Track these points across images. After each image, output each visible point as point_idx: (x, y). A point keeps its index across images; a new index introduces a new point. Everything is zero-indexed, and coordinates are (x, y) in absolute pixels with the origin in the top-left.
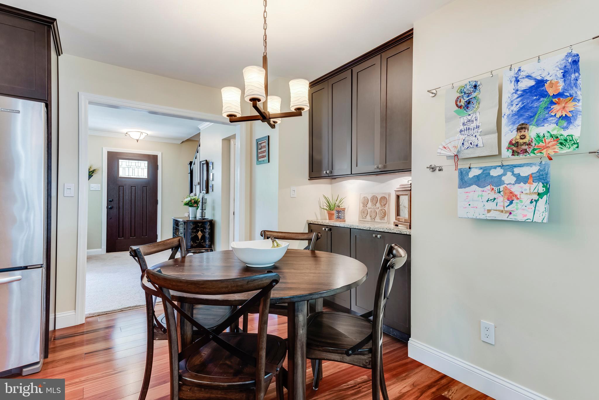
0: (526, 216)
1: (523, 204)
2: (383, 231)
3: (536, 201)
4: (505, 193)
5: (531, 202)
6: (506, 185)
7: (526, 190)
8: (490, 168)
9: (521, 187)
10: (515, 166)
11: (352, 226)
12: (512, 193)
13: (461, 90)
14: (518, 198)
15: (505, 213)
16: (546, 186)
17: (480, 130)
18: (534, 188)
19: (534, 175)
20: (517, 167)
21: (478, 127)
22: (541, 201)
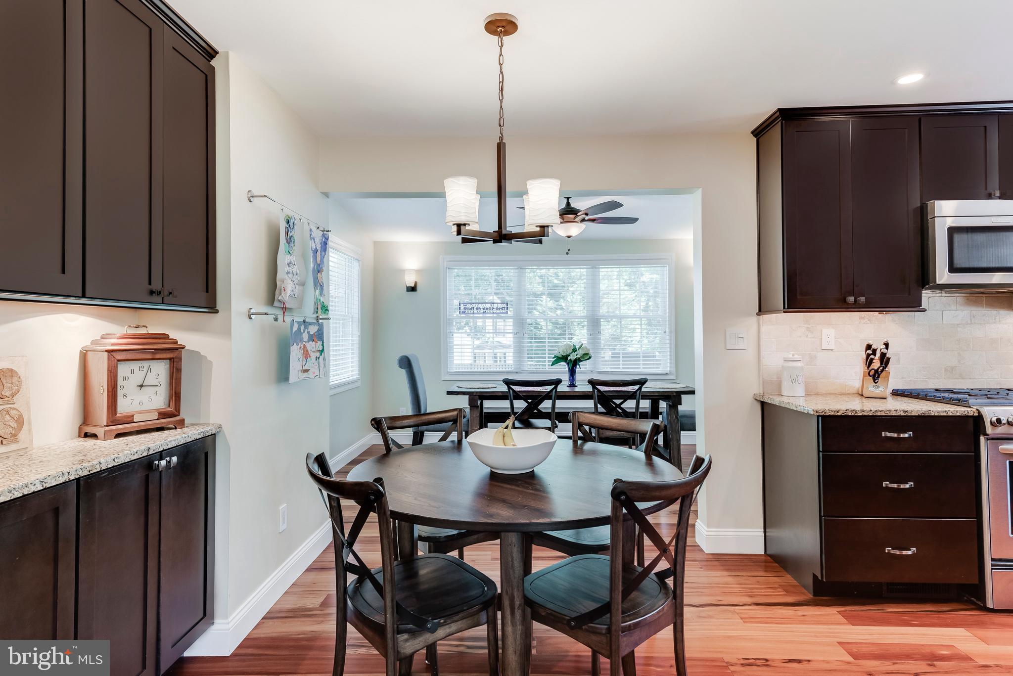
0: (314, 373)
1: (312, 362)
3: (319, 358)
4: (304, 352)
5: (316, 360)
6: (304, 343)
7: (313, 348)
8: (301, 323)
9: (311, 345)
11: (98, 466)
12: (307, 351)
13: (287, 219)
14: (310, 357)
15: (304, 372)
16: (323, 345)
17: (299, 279)
18: (317, 346)
19: (316, 334)
20: (310, 324)
21: (297, 274)
22: (321, 358)
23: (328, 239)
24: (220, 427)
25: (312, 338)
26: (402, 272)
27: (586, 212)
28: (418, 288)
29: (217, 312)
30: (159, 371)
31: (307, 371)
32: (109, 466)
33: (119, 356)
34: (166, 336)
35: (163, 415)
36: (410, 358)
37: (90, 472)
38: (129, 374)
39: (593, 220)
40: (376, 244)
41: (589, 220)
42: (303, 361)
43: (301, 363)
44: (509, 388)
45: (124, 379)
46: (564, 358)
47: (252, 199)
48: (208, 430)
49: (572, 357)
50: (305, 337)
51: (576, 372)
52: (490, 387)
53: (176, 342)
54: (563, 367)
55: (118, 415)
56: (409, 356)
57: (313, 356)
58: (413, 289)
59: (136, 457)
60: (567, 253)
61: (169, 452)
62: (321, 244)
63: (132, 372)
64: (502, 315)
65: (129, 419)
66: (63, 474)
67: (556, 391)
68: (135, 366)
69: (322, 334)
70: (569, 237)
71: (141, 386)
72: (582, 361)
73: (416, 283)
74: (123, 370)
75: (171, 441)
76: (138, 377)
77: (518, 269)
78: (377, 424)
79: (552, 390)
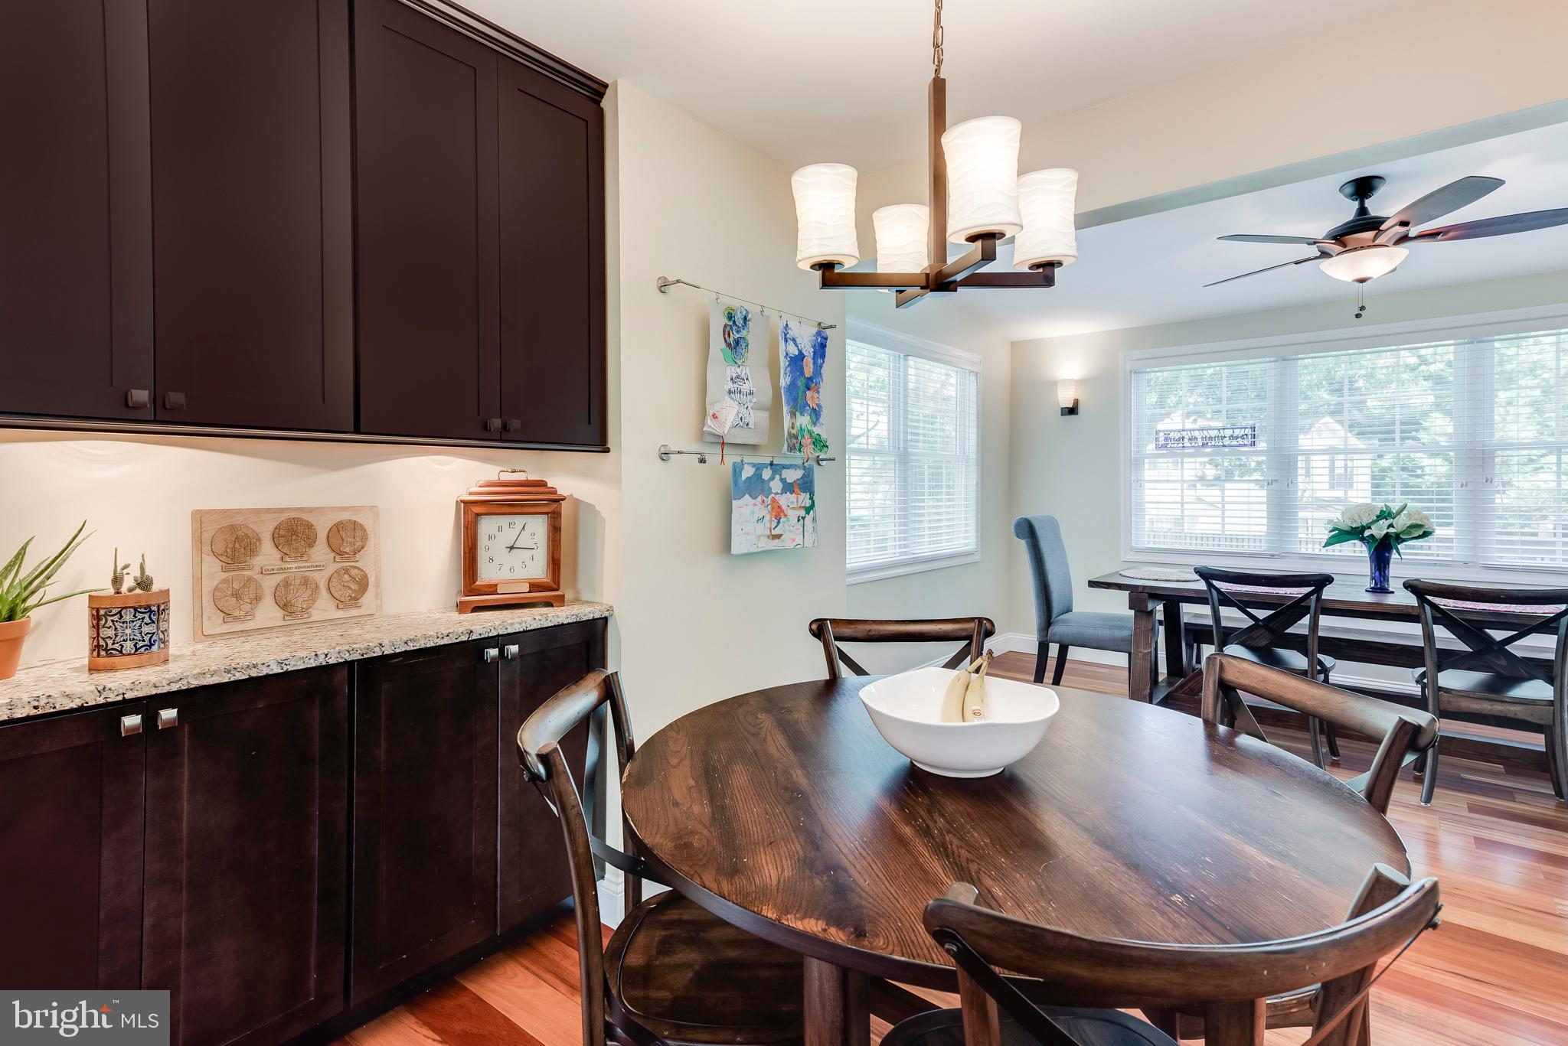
0: (794, 540)
1: (789, 523)
2: (522, 630)
3: (803, 518)
4: (773, 508)
5: (799, 520)
6: (773, 495)
7: (792, 503)
8: (763, 466)
9: (788, 499)
10: (784, 467)
11: (377, 649)
12: (779, 507)
13: (729, 313)
14: (785, 515)
15: (773, 539)
16: (811, 498)
17: (754, 400)
18: (800, 501)
19: (799, 482)
20: (784, 468)
21: (751, 393)
22: (809, 518)
23: (826, 339)
24: (610, 609)
25: (788, 488)
26: (1054, 384)
27: (1404, 218)
28: (1081, 409)
29: (607, 451)
30: (537, 527)
31: (779, 536)
32: (397, 651)
33: (477, 509)
34: (543, 484)
35: (535, 587)
36: (1034, 523)
37: (363, 655)
38: (496, 532)
39: (1433, 235)
40: (1014, 345)
41: (1422, 236)
42: (771, 521)
43: (768, 525)
44: (1210, 586)
45: (490, 537)
46: (1356, 533)
47: (663, 289)
48: (586, 612)
49: (1379, 530)
50: (776, 486)
51: (1392, 560)
52: (1181, 579)
53: (555, 492)
54: (1358, 551)
55: (477, 583)
56: (1031, 519)
57: (793, 515)
58: (1072, 411)
59: (446, 641)
60: (1358, 316)
61: (512, 638)
62: (814, 346)
63: (500, 529)
64: (1242, 449)
65: (492, 589)
66: (316, 655)
67: (1319, 598)
68: (503, 521)
69: (812, 482)
70: (1362, 281)
71: (512, 548)
72: (1404, 540)
73: (1076, 402)
74: (487, 526)
75: (512, 624)
76: (508, 536)
77: (1277, 361)
78: (819, 629)
79: (1307, 596)
